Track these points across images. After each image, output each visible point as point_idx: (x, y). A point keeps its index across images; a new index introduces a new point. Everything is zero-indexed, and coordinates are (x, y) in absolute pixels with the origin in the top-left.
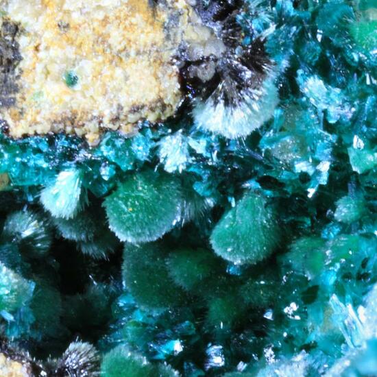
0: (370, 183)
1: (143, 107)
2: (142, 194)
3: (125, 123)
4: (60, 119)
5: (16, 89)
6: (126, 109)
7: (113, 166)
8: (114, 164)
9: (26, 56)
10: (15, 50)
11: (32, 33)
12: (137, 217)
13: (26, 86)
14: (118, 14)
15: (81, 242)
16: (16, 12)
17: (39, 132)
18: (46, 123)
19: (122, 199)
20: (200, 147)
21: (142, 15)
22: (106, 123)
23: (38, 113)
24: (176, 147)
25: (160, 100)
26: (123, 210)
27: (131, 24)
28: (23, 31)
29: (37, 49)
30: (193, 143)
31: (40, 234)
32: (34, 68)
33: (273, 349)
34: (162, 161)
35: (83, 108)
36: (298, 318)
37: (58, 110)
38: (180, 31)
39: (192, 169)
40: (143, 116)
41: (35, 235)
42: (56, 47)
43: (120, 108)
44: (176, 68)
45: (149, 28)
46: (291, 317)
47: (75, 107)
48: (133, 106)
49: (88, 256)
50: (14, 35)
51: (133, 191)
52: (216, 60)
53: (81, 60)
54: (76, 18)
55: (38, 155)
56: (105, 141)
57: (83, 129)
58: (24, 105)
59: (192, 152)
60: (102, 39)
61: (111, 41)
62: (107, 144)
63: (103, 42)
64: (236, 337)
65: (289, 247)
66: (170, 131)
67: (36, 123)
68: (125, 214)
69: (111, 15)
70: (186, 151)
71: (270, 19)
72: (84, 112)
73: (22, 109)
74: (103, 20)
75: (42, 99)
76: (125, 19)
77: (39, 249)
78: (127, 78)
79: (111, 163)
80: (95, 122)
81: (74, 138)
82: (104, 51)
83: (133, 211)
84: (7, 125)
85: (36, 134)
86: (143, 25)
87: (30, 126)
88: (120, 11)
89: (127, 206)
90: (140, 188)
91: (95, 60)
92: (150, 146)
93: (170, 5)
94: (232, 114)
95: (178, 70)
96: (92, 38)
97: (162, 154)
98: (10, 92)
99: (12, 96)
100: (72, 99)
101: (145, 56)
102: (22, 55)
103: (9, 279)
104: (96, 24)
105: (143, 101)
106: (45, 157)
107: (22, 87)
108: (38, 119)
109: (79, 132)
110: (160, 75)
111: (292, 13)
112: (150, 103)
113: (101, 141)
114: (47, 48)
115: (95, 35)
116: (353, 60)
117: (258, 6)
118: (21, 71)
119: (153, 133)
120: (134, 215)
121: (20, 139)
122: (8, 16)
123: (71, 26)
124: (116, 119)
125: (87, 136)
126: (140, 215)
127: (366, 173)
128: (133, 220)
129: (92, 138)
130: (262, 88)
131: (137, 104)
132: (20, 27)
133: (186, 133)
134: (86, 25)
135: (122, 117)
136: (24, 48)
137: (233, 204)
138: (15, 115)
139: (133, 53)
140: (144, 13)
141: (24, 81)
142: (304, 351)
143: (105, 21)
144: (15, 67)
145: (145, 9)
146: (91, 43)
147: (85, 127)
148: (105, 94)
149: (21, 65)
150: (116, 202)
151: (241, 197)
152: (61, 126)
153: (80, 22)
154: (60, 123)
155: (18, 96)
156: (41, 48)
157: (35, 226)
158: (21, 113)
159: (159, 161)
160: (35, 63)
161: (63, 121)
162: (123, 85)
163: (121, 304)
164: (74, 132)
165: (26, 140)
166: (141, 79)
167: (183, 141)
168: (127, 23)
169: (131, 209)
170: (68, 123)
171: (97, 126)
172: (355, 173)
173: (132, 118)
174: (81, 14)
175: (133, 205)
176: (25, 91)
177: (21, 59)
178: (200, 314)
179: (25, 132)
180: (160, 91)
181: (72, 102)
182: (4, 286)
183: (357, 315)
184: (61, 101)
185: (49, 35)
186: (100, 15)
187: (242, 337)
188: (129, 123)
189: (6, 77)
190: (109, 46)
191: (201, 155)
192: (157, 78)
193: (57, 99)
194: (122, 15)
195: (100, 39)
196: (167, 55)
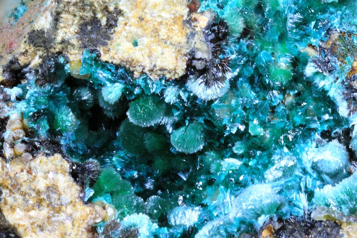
0: (255, 141)
1: (166, 70)
2: (150, 107)
3: (155, 73)
4: (125, 60)
5: (109, 38)
6: (158, 68)
7: (141, 90)
8: (142, 89)
9: (119, 25)
10: (116, 21)
11: (126, 17)
12: (144, 116)
13: (114, 39)
14: (167, 22)
15: (106, 110)
16: (123, 5)
17: (114, 63)
18: (118, 60)
19: (140, 106)
20: (184, 96)
21: (178, 27)
22: (146, 70)
23: (116, 54)
24: (174, 92)
25: (175, 70)
26: (139, 111)
27: (172, 29)
28: (123, 15)
29: (126, 24)
30: (181, 94)
31: (90, 100)
32: (121, 33)
33: (183, 197)
34: (165, 96)
35: (137, 59)
36: (201, 189)
37: (126, 56)
38: (194, 41)
39: (176, 104)
40: (164, 74)
41: (88, 100)
42: (134, 27)
43: (155, 66)
44: (187, 58)
45: (180, 34)
46: (198, 187)
47: (134, 57)
48: (161, 68)
49: (105, 116)
50: (117, 15)
51: (146, 104)
52: (206, 62)
53: (143, 36)
54: (148, 17)
55: (109, 72)
56: (142, 77)
57: (134, 69)
58: (111, 47)
59: (179, 97)
60: (156, 31)
61: (160, 33)
62: (143, 79)
63: (156, 32)
64: (162, 178)
65: (206, 153)
66: (173, 84)
67: (114, 58)
68: (139, 113)
69: (164, 22)
70: (177, 96)
71: (235, 50)
72: (137, 61)
73: (109, 49)
74: (160, 23)
75: (120, 48)
76: (170, 26)
77: (86, 106)
78: (162, 54)
79: (141, 88)
80: (141, 68)
81: (128, 71)
82: (155, 36)
83: (143, 113)
84: (100, 54)
85: (112, 63)
86: (177, 31)
87: (111, 58)
88: (169, 21)
89: (141, 109)
90: (150, 104)
91: (150, 39)
92: (162, 88)
93: (193, 27)
94: (206, 89)
95: (187, 59)
96: (152, 29)
97: (166, 93)
98: (106, 39)
99: (107, 41)
100: (133, 53)
101: (174, 47)
102: (118, 25)
103: (72, 119)
104: (156, 23)
105: (167, 68)
106: (111, 74)
107: (112, 39)
108: (116, 57)
109: (131, 69)
110: (179, 58)
111: (246, 51)
112: (170, 70)
113: (140, 77)
114: (130, 26)
115: (153, 27)
116: (265, 82)
117: (232, 42)
118: (115, 31)
119: (165, 82)
120: (143, 115)
121: (104, 62)
122: (118, 6)
123: (145, 20)
124: (151, 71)
125: (135, 72)
126: (145, 116)
127: (255, 136)
128: (141, 117)
129: (136, 74)
130: (224, 83)
131: (164, 68)
132: (122, 12)
133: (180, 88)
134: (151, 22)
135: (154, 71)
136: (120, 22)
137: (187, 124)
138: (105, 51)
139: (168, 43)
140: (179, 26)
141: (115, 36)
142: (200, 206)
143: (161, 23)
144: (112, 28)
145: (180, 24)
146: (151, 31)
147: (136, 68)
148: (149, 57)
149: (116, 29)
150: (136, 106)
151: (192, 123)
152: (125, 64)
153: (149, 20)
154: (125, 62)
155: (109, 42)
156: (127, 25)
157: (89, 96)
158: (108, 51)
159: (163, 96)
160: (122, 30)
161: (127, 62)
162: (160, 56)
163: (115, 145)
164: (129, 68)
165: (106, 64)
166: (169, 57)
167: (177, 91)
168: (170, 27)
169: (142, 112)
170: (128, 63)
171: (142, 70)
172: (250, 133)
173: (159, 72)
174: (151, 16)
175: (144, 111)
176: (113, 41)
177: (116, 26)
178: (150, 163)
179: (107, 60)
180: (176, 66)
181: (133, 54)
182: (69, 121)
183: (230, 199)
184: (128, 52)
185: (134, 20)
186: (159, 20)
187: (164, 179)
188: (156, 74)
189: (107, 31)
190: (159, 35)
191: (183, 100)
192: (177, 59)
193: (127, 50)
194: (169, 23)
195: (155, 31)
196: (185, 51)
